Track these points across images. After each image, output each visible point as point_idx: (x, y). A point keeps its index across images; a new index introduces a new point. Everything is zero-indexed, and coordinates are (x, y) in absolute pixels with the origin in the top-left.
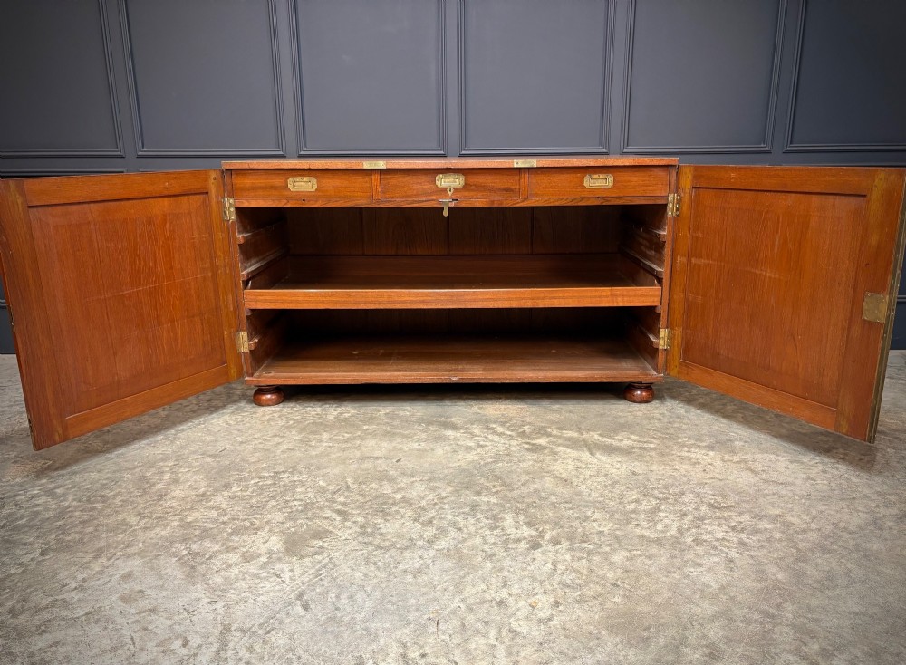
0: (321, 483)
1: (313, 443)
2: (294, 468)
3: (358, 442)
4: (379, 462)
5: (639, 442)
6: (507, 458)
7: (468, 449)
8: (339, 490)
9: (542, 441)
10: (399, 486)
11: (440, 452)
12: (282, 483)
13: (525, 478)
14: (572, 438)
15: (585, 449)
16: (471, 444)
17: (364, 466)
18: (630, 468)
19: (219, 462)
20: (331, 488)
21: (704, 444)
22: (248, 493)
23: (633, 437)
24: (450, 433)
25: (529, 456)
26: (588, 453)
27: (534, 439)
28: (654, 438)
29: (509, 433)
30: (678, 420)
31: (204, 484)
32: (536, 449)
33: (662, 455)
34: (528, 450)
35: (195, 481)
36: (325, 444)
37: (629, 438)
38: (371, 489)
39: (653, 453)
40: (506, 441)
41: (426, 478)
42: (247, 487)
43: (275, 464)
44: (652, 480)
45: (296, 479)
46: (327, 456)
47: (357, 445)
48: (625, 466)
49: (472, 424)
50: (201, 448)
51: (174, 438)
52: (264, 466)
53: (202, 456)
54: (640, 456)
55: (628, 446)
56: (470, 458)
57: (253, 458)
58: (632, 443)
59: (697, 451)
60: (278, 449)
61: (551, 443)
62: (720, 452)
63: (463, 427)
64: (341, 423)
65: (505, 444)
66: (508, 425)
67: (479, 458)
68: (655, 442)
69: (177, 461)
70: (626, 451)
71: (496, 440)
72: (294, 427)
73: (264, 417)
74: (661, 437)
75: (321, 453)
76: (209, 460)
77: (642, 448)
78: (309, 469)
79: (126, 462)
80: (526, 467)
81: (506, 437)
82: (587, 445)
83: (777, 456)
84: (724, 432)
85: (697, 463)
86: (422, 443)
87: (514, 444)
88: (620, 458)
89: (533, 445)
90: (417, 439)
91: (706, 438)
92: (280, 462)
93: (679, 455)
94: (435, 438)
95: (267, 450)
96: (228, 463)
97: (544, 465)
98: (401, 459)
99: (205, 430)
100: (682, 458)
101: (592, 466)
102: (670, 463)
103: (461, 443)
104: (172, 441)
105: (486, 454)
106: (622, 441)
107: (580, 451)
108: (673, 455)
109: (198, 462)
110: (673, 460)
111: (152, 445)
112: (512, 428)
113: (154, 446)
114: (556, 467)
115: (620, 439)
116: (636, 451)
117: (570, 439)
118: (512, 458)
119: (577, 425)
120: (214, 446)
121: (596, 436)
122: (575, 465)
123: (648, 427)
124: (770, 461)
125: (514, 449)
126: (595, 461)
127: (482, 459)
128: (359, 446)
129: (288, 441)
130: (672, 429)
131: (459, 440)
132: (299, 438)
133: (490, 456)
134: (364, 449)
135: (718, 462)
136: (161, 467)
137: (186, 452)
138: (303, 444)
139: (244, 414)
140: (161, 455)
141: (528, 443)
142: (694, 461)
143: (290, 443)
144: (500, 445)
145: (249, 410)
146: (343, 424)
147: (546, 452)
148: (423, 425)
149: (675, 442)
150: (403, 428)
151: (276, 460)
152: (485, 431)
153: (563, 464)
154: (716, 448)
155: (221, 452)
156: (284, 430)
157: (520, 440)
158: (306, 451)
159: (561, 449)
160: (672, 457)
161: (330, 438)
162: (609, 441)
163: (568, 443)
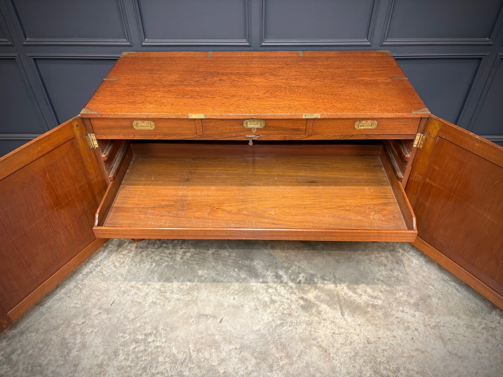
0: (174, 350)
1: (168, 295)
2: (156, 328)
3: (195, 293)
4: (209, 322)
5: (372, 297)
6: (289, 320)
7: (265, 305)
8: (185, 359)
9: (311, 296)
10: (222, 356)
11: (247, 310)
12: (150, 350)
13: (301, 346)
14: (330, 290)
15: (338, 307)
16: (267, 299)
17: (202, 327)
18: (366, 333)
19: (110, 319)
20: (180, 357)
21: (412, 301)
22: (128, 363)
23: (369, 290)
25: (304, 317)
26: (340, 313)
27: (305, 292)
28: (381, 291)
30: (396, 266)
31: (101, 350)
32: (307, 306)
33: (386, 315)
34: (303, 307)
35: (96, 346)
36: (175, 296)
37: (365, 292)
38: (205, 359)
39: (380, 313)
40: (289, 296)
41: (238, 346)
42: (128, 355)
43: (145, 323)
44: (380, 351)
45: (158, 344)
46: (177, 312)
47: (195, 298)
48: (363, 331)
49: (267, 270)
50: (99, 299)
51: (82, 285)
52: (139, 324)
53: (100, 311)
54: (372, 316)
55: (365, 303)
56: (266, 319)
57: (132, 314)
58: (368, 298)
59: (408, 310)
60: (147, 303)
61: (317, 297)
62: (422, 312)
63: (261, 273)
64: (185, 266)
65: (288, 299)
66: (290, 271)
67: (271, 318)
68: (382, 297)
69: (84, 317)
70: (364, 309)
71: (282, 294)
72: (156, 271)
73: (137, 256)
74: (386, 290)
75: (173, 309)
76: (104, 316)
77: (374, 306)
78: (166, 330)
79: (52, 318)
80: (301, 331)
81: (289, 289)
82: (339, 301)
83: (459, 318)
84: (425, 284)
85: (408, 328)
86: (236, 297)
87: (293, 299)
88: (360, 320)
89: (306, 300)
90: (232, 291)
91: (414, 292)
92: (148, 320)
93: (397, 316)
94: (244, 290)
95: (140, 303)
96: (116, 320)
97: (312, 329)
98: (223, 318)
99: (101, 274)
100: (399, 320)
101: (342, 331)
102: (391, 327)
103: (260, 297)
104: (81, 289)
105: (276, 313)
106: (361, 295)
107: (335, 309)
108: (393, 315)
109: (97, 319)
110: (393, 323)
111: (68, 295)
112: (292, 277)
113: (69, 297)
114: (320, 331)
115: (360, 293)
116: (369, 309)
117: (329, 293)
118: (292, 319)
119: (333, 273)
120: (107, 297)
121: (345, 288)
122: (332, 329)
123: (378, 276)
124: (454, 326)
125: (293, 307)
126: (344, 323)
127: (273, 320)
128: (197, 299)
129: (152, 291)
130: (393, 279)
131: (259, 293)
132: (159, 287)
133: (279, 316)
134: (200, 304)
135: (421, 326)
136: (74, 326)
137: (90, 305)
138: (161, 296)
139: (124, 253)
140: (74, 309)
141: (302, 298)
142: (406, 324)
143: (153, 293)
144: (285, 300)
145: (127, 246)
146: (186, 267)
147: (314, 310)
148: (236, 270)
149: (394, 297)
150: (224, 274)
151: (146, 317)
152: (276, 280)
153: (325, 328)
154: (420, 307)
155: (111, 305)
156: (150, 275)
157: (297, 293)
158: (163, 305)
159: (323, 307)
160: (392, 319)
161: (178, 288)
162: (354, 295)
163: (328, 298)
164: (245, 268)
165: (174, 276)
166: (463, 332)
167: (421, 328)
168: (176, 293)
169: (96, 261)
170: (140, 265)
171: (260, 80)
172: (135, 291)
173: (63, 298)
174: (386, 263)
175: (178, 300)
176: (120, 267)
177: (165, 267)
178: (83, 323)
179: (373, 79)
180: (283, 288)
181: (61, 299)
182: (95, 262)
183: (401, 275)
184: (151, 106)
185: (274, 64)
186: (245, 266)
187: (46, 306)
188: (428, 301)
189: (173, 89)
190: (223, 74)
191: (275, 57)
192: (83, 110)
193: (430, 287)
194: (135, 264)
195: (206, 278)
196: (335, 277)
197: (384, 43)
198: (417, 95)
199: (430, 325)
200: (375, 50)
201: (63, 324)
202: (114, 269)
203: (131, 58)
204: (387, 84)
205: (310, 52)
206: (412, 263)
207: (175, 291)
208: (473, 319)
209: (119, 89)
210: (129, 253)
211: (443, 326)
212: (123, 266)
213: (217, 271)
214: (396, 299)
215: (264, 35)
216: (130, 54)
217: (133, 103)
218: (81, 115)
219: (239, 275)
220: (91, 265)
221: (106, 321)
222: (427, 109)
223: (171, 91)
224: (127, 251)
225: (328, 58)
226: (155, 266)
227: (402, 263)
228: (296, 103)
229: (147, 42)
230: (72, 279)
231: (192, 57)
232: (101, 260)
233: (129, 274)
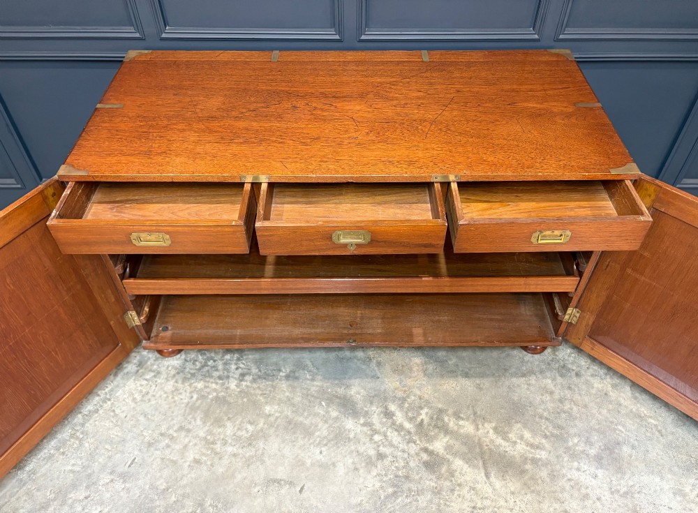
1: (218, 447)
3: (261, 444)
4: (283, 491)
5: (532, 446)
6: (405, 487)
7: (370, 463)
9: (439, 446)
11: (341, 470)
14: (467, 436)
15: (481, 464)
16: (372, 452)
17: (272, 500)
19: (128, 491)
21: (593, 452)
23: (527, 435)
24: (350, 424)
25: (429, 481)
26: (483, 474)
27: (431, 439)
28: (546, 437)
29: (408, 425)
30: (568, 393)
32: (433, 464)
33: (554, 476)
34: (426, 465)
36: (230, 449)
37: (522, 438)
39: (545, 473)
40: (406, 447)
43: (183, 496)
46: (233, 476)
47: (260, 452)
48: (518, 503)
49: (371, 403)
50: (110, 457)
51: (82, 433)
52: (174, 499)
53: (112, 477)
54: (532, 478)
55: (521, 457)
56: (370, 485)
57: (162, 481)
58: (525, 448)
59: (586, 467)
60: (185, 462)
61: (448, 448)
62: (607, 469)
63: (362, 409)
64: (243, 398)
65: (404, 451)
66: (406, 405)
67: (379, 484)
68: (547, 446)
69: (88, 487)
70: (520, 467)
71: (395, 443)
72: (198, 408)
73: (168, 383)
74: (552, 435)
75: (227, 471)
76: (119, 485)
77: (535, 461)
78: (217, 507)
79: (38, 490)
80: (425, 504)
81: (405, 435)
82: (482, 454)
83: (662, 478)
84: (612, 422)
85: (586, 496)
86: (323, 449)
87: (412, 452)
88: (514, 485)
89: (431, 453)
90: (318, 439)
91: (595, 437)
92: (188, 490)
93: (569, 477)
94: (336, 437)
95: (175, 462)
96: (137, 492)
97: (441, 501)
98: (304, 485)
99: (112, 414)
100: (572, 483)
101: (487, 503)
102: (560, 495)
103: (362, 449)
104: (81, 440)
105: (386, 475)
106: (515, 443)
107: (476, 467)
108: (564, 476)
109: (108, 491)
110: (563, 490)
111: (62, 450)
112: (410, 414)
113: (63, 453)
114: (452, 504)
115: (514, 439)
116: (528, 467)
117: (467, 440)
118: (411, 485)
119: (473, 407)
120: (122, 452)
121: (491, 431)
122: (472, 500)
123: (540, 410)
124: (655, 491)
125: (412, 464)
126: (490, 490)
127: (382, 487)
128: (263, 454)
129: (194, 441)
130: (563, 415)
131: (359, 442)
132: (204, 435)
133: (390, 479)
134: (268, 462)
135: (606, 493)
136: (73, 503)
137: (96, 467)
138: (208, 449)
139: (148, 377)
140: (71, 475)
141: (426, 450)
142: (583, 491)
143: (195, 445)
144: (399, 454)
145: (152, 365)
146: (245, 400)
147: (444, 470)
148: (323, 403)
149: (565, 445)
150: (304, 411)
151: (185, 486)
152: (384, 420)
153: (460, 500)
154: (605, 462)
155: (129, 466)
156: (189, 414)
157: (418, 442)
158: (212, 465)
159: (458, 463)
160: (562, 482)
161: (234, 435)
162: (504, 443)
163: (464, 449)
164: (338, 400)
165: (226, 415)
166: (667, 501)
167: (607, 496)
168: (231, 444)
169: (104, 392)
170: (173, 398)
171: (358, 108)
172: (167, 441)
173: (53, 455)
174: (553, 389)
175: (235, 455)
176: (142, 400)
177: (212, 400)
178: (86, 498)
179: (545, 106)
180: (396, 433)
181: (51, 457)
182: (102, 393)
183: (575, 408)
184: (178, 160)
185: (381, 76)
186: (337, 397)
187: (27, 469)
188: (616, 451)
189: (214, 125)
190: (298, 96)
191: (383, 63)
192: (63, 167)
193: (620, 428)
194: (165, 395)
195: (277, 418)
196: (475, 413)
197: (561, 37)
198: (617, 138)
199: (619, 491)
200: (546, 48)
201: (55, 499)
202: (133, 405)
203: (144, 62)
204: (569, 116)
205: (439, 52)
206: (593, 388)
207: (230, 441)
208: (683, 480)
209: (123, 126)
210: (155, 376)
211: (638, 493)
212: (146, 398)
213: (294, 405)
214: (568, 449)
215: (366, 20)
216: (141, 55)
217: (148, 154)
218: (59, 176)
219: (327, 412)
220: (97, 398)
221: (122, 494)
222: (634, 165)
223: (211, 131)
224: (152, 374)
225: (469, 65)
226: (198, 399)
227: (576, 389)
228: (420, 154)
229: (170, 32)
230: (66, 422)
231: (246, 63)
232: (112, 390)
233: (157, 413)
